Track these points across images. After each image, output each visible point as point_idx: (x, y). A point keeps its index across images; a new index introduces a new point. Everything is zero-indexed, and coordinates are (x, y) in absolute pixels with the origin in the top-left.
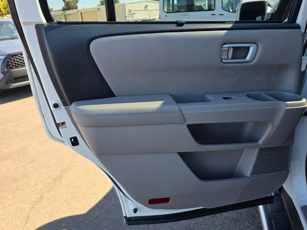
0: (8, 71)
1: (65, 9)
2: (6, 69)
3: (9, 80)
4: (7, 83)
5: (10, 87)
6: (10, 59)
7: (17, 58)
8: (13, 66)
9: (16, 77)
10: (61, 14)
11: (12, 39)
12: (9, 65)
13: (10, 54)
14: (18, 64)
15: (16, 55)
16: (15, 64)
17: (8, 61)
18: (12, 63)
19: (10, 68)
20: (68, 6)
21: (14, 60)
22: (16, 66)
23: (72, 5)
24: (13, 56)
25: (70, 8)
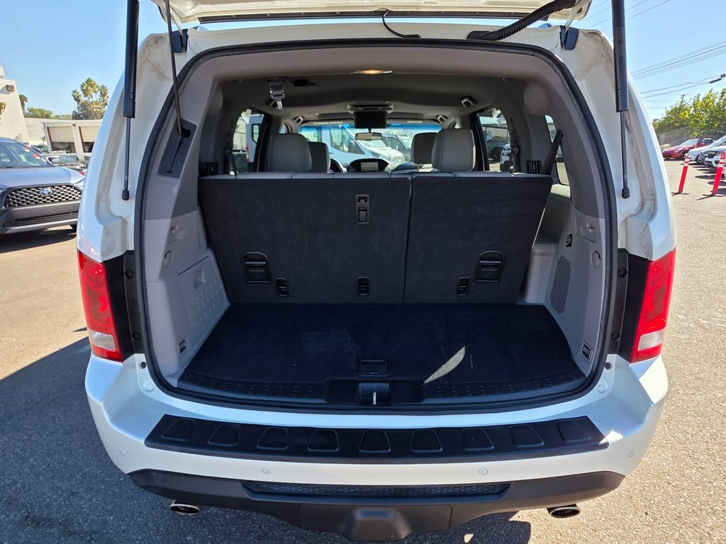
0: (6, 210)
1: (79, 115)
2: (4, 208)
3: (6, 222)
4: (4, 226)
5: (8, 232)
6: (11, 194)
7: (21, 194)
8: (14, 203)
9: (18, 218)
10: (71, 125)
11: (8, 167)
12: (9, 201)
13: (10, 188)
14: (23, 202)
15: (20, 190)
16: (18, 200)
17: (8, 197)
18: (13, 199)
19: (10, 206)
20: (85, 109)
21: (17, 196)
22: (19, 204)
23: (95, 110)
24: (15, 191)
25: (89, 114)
